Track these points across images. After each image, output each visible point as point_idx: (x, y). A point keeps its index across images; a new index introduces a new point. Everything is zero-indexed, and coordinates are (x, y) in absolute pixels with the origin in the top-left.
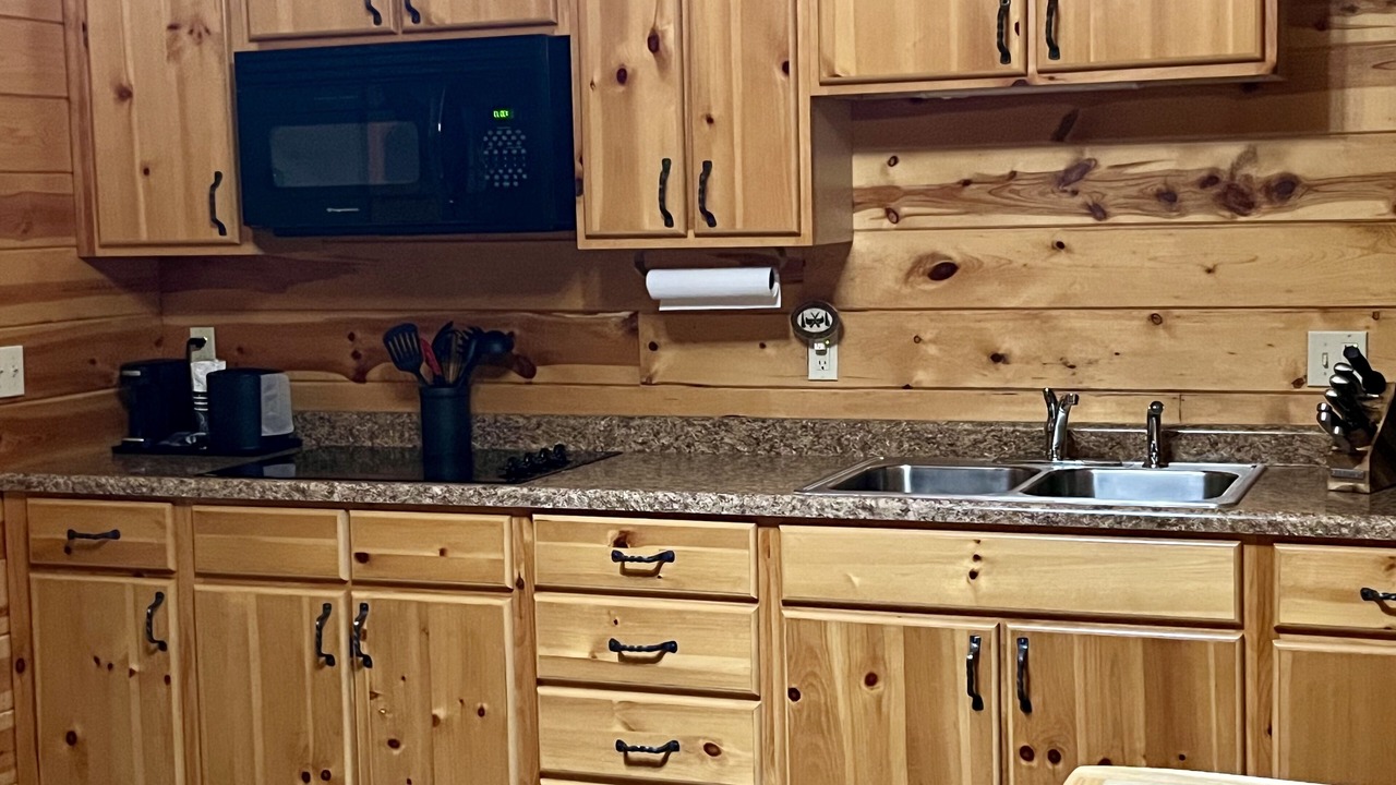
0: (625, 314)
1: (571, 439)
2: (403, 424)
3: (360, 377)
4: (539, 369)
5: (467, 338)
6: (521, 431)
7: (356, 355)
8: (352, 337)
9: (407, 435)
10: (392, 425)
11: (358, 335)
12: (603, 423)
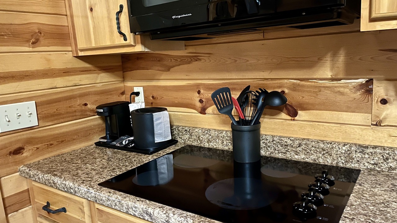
0: (363, 81)
1: (321, 155)
2: (223, 137)
3: (203, 111)
4: (300, 112)
5: (258, 94)
6: (289, 148)
7: (201, 101)
8: (199, 92)
9: (225, 143)
10: (218, 137)
11: (202, 91)
12: (344, 148)
